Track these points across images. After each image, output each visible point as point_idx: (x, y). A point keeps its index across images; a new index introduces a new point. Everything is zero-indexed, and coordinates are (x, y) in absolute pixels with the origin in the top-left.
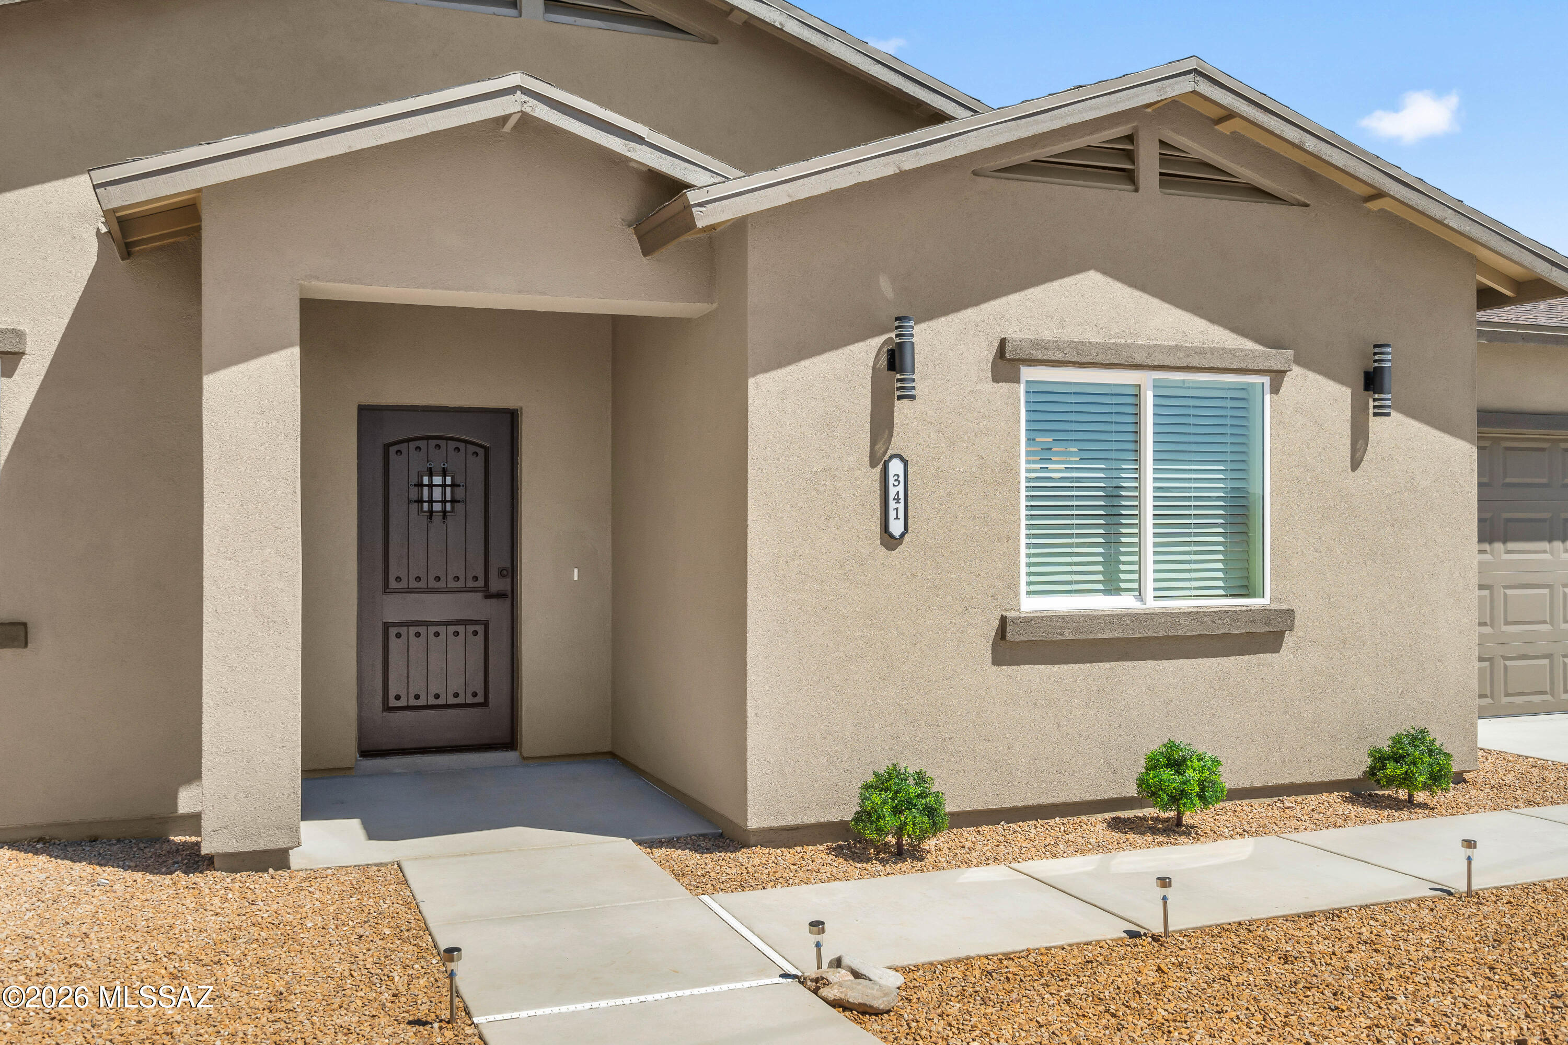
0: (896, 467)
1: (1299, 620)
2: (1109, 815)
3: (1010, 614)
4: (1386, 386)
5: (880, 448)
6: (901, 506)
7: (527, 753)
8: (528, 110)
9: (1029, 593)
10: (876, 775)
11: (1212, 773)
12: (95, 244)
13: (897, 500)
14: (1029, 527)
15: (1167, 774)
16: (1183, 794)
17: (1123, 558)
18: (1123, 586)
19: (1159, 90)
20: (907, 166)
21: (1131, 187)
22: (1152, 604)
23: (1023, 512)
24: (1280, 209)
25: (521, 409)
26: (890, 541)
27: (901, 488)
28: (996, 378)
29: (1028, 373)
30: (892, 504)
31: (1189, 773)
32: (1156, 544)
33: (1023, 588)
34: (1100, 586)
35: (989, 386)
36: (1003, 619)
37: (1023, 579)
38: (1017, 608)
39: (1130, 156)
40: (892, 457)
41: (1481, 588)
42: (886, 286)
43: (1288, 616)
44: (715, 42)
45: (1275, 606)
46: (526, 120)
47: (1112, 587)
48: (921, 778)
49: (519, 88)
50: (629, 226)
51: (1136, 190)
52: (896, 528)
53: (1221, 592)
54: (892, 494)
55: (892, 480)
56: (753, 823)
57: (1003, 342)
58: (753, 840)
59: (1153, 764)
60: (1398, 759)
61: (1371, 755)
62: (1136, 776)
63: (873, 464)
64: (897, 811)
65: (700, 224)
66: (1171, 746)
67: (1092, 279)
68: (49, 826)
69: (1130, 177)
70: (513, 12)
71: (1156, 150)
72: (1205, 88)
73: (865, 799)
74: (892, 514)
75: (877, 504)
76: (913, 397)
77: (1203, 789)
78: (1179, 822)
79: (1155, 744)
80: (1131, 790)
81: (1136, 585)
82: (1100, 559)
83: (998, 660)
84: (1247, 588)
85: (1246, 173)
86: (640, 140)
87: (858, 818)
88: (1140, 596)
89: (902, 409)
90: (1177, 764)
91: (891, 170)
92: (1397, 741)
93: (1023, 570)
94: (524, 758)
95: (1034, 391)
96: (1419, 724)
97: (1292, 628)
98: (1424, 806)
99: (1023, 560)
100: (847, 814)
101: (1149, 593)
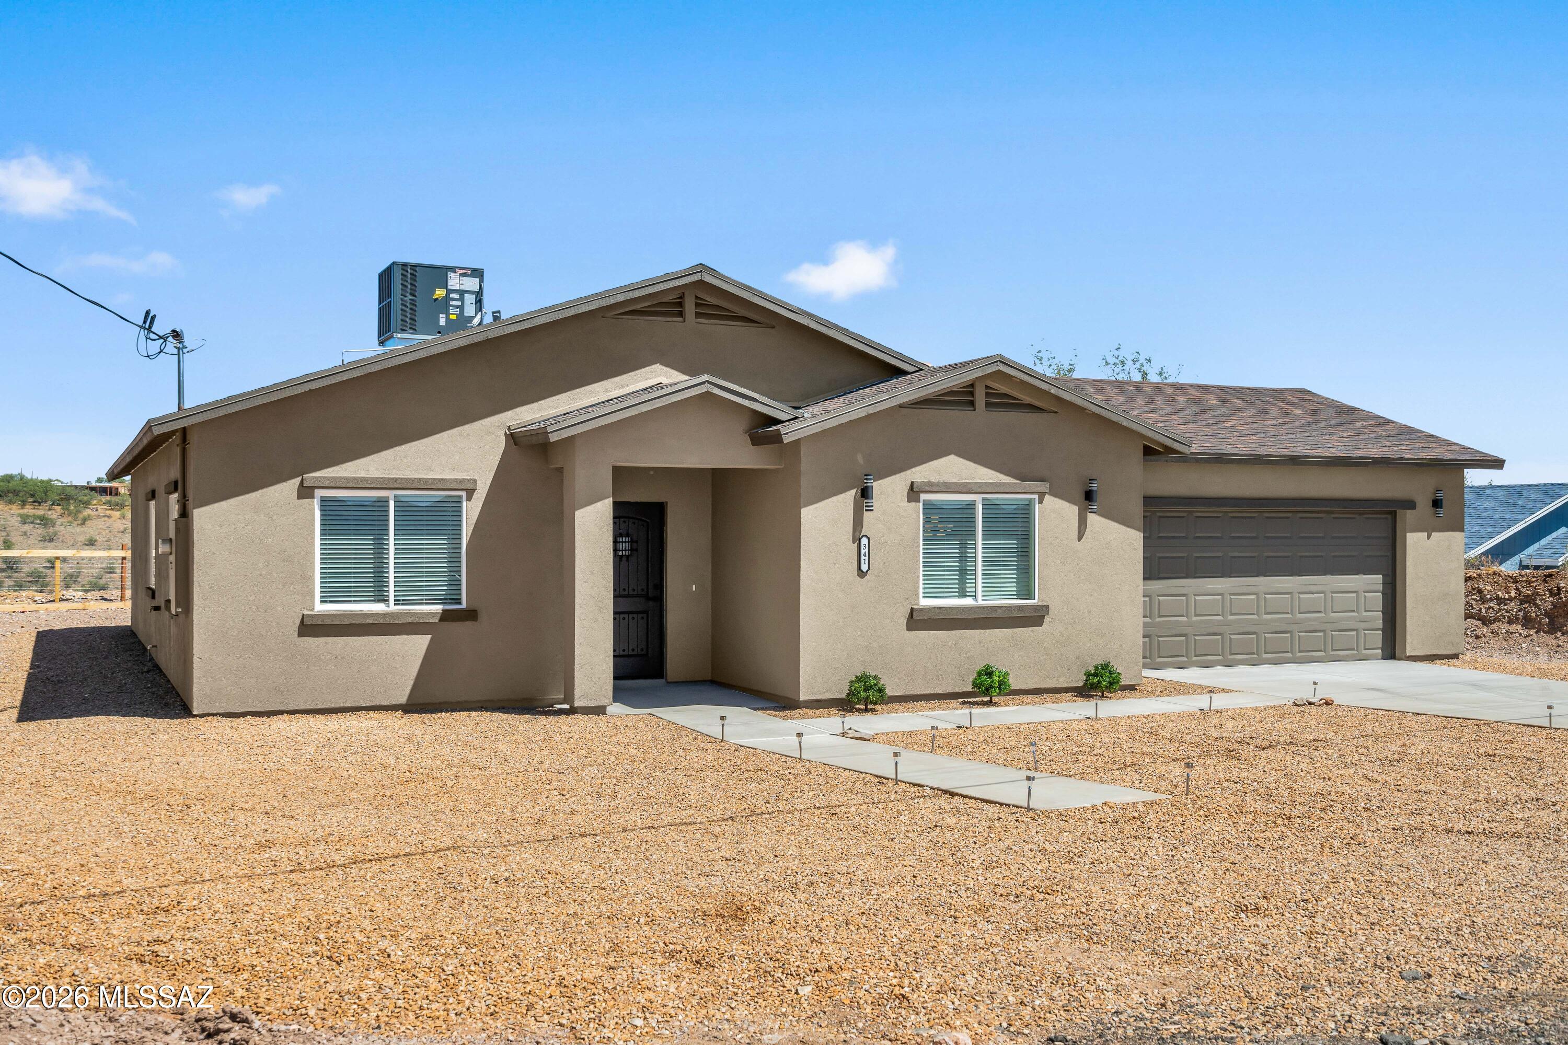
0: (864, 541)
1: (1051, 610)
2: (961, 700)
3: (914, 607)
4: (1094, 498)
5: (857, 534)
6: (867, 558)
7: (669, 680)
8: (710, 390)
9: (924, 597)
10: (856, 676)
11: (1004, 678)
12: (504, 438)
13: (865, 555)
14: (924, 567)
15: (984, 678)
16: (991, 687)
17: (968, 581)
18: (968, 594)
19: (982, 371)
20: (871, 412)
21: (972, 409)
22: (981, 602)
23: (921, 560)
24: (1045, 415)
25: (667, 503)
26: (862, 574)
27: (867, 550)
28: (909, 501)
29: (924, 497)
30: (863, 558)
31: (994, 677)
32: (983, 574)
33: (921, 595)
34: (957, 594)
35: (906, 503)
36: (912, 609)
37: (921, 591)
38: (918, 604)
39: (972, 394)
40: (863, 536)
41: (1144, 596)
42: (860, 458)
43: (1046, 608)
44: (773, 327)
45: (1040, 603)
46: (708, 393)
47: (962, 594)
48: (876, 678)
49: (707, 381)
50: (746, 433)
51: (975, 410)
52: (864, 568)
53: (1015, 597)
54: (863, 553)
55: (862, 547)
56: (802, 697)
57: (912, 483)
58: (802, 705)
59: (979, 674)
60: (1096, 675)
61: (1085, 674)
62: (972, 680)
63: (854, 542)
64: (865, 690)
65: (785, 442)
66: (987, 667)
67: (952, 458)
68: (485, 701)
69: (972, 404)
70: (681, 319)
71: (984, 391)
72: (1004, 368)
73: (851, 686)
74: (863, 562)
75: (856, 558)
76: (872, 510)
77: (1000, 685)
78: (991, 701)
79: (980, 666)
80: (970, 689)
81: (974, 594)
82: (957, 581)
83: (910, 628)
84: (1029, 596)
85: (1027, 399)
86: (755, 400)
87: (848, 695)
88: (976, 600)
89: (867, 515)
90: (990, 674)
91: (863, 414)
92: (1096, 667)
93: (921, 586)
94: (668, 683)
95: (927, 504)
96: (1107, 660)
97: (1048, 614)
98: (1107, 697)
99: (921, 582)
100: (843, 695)
101: (980, 597)
